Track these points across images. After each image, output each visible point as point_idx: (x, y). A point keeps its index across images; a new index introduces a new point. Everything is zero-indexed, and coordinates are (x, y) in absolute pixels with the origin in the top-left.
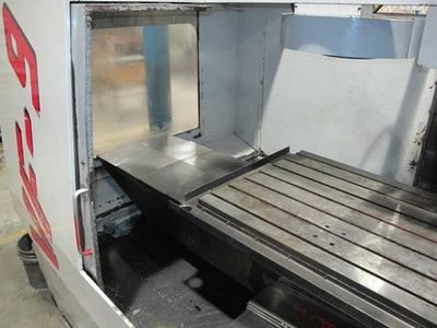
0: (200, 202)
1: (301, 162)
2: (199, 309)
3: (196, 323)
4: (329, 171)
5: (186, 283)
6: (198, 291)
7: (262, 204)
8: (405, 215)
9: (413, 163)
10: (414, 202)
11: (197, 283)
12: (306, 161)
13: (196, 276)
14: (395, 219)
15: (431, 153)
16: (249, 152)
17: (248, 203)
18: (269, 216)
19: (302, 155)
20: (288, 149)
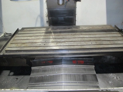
0: (6, 51)
1: (24, 30)
2: (17, 79)
3: (19, 82)
4: (32, 30)
5: (9, 75)
6: (14, 75)
7: (23, 44)
8: (54, 33)
9: (47, 22)
10: (54, 29)
11: (12, 73)
12: (25, 30)
13: (10, 72)
14: (53, 34)
15: (50, 18)
16: (3, 35)
17: (19, 45)
18: (27, 46)
19: (23, 29)
20: (18, 29)
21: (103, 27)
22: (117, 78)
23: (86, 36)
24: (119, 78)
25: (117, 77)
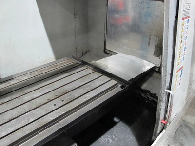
21: (56, 66)
22: (113, 140)
23: (36, 93)
24: (115, 137)
25: (112, 138)
